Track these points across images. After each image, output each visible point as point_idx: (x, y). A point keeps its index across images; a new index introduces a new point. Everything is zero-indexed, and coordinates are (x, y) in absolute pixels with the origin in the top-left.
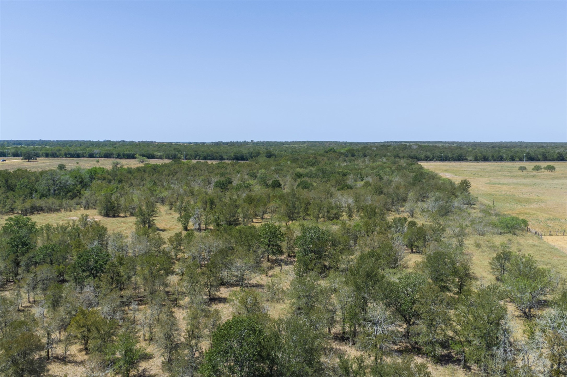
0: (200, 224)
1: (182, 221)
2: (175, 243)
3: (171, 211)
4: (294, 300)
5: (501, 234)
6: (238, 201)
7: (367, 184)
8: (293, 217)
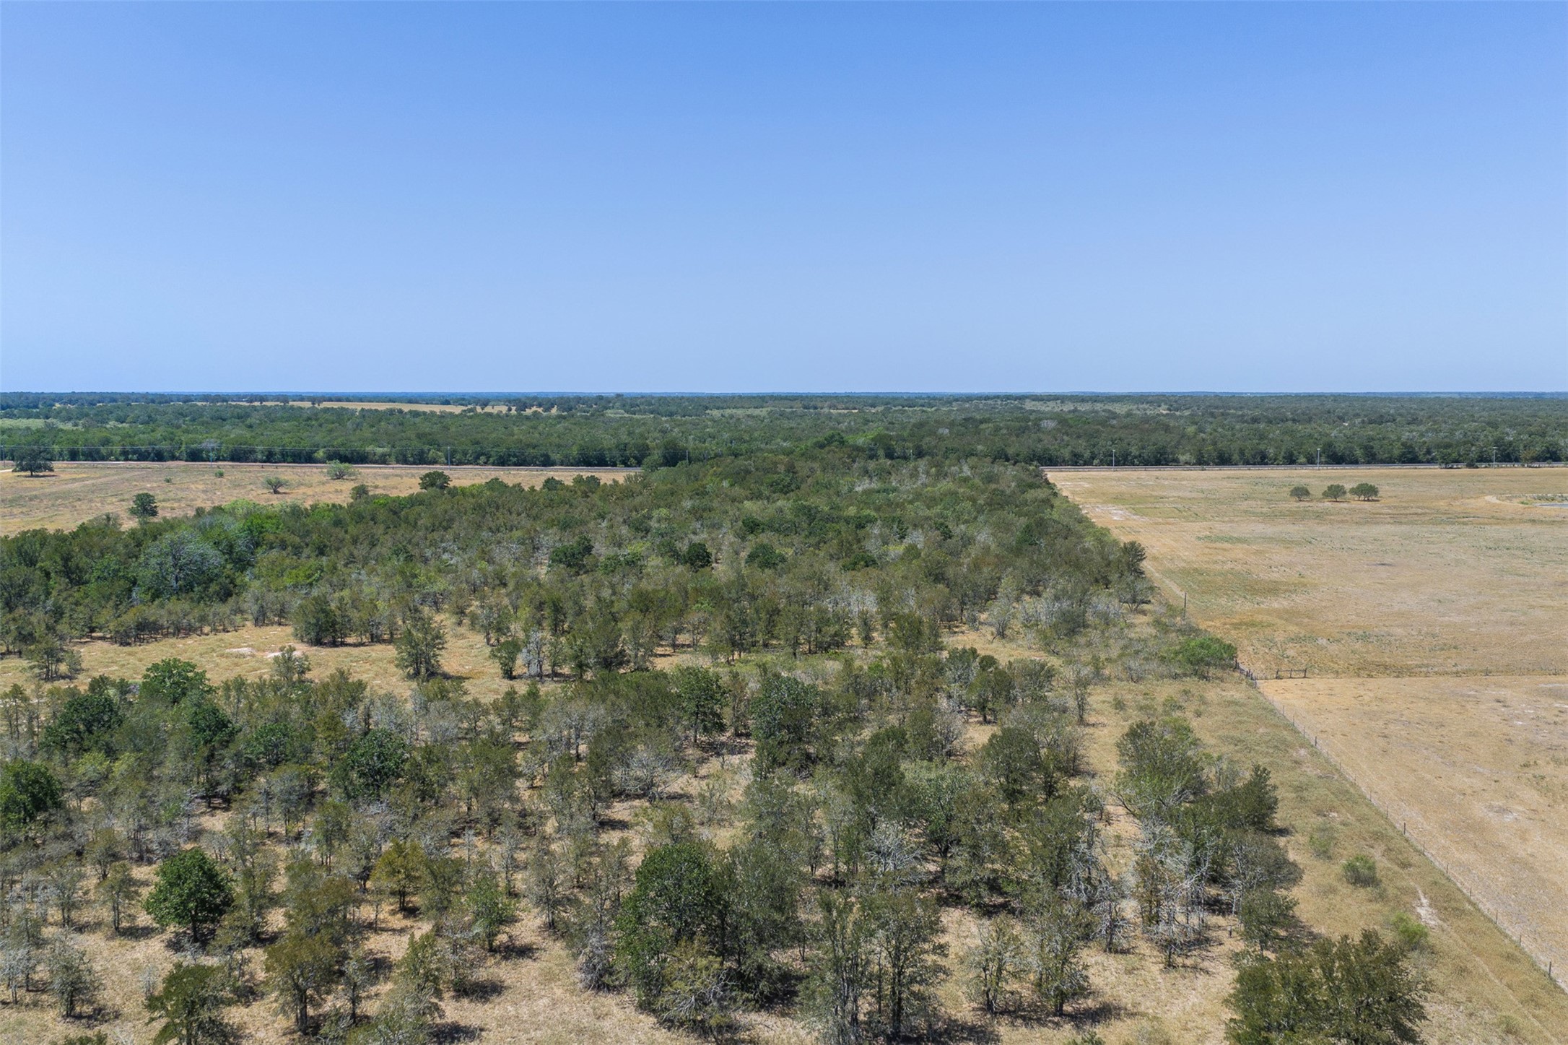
0: (540, 663)
1: (500, 658)
2: (506, 713)
3: (462, 630)
4: (752, 821)
5: (1176, 677)
6: (616, 604)
7: (912, 552)
8: (742, 644)
